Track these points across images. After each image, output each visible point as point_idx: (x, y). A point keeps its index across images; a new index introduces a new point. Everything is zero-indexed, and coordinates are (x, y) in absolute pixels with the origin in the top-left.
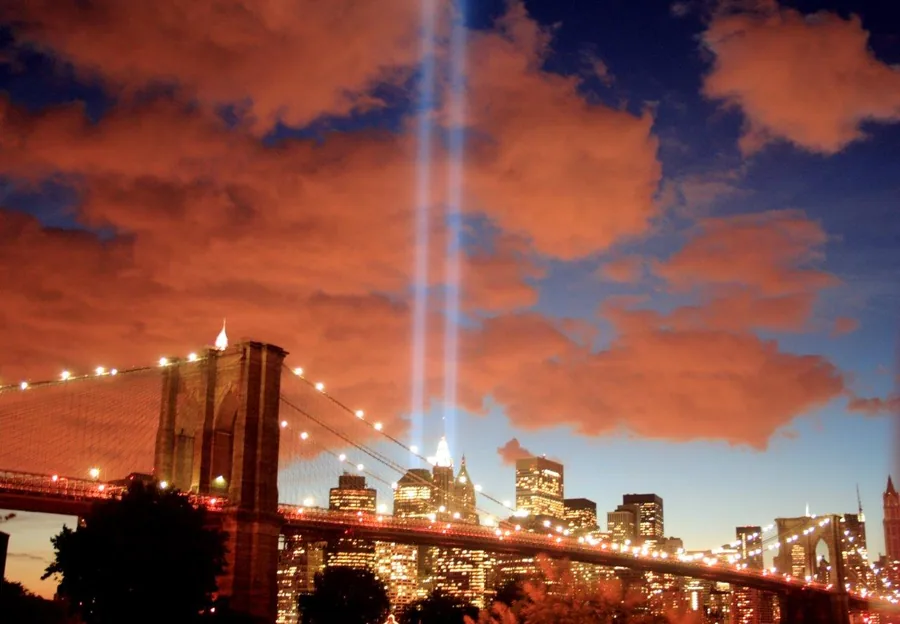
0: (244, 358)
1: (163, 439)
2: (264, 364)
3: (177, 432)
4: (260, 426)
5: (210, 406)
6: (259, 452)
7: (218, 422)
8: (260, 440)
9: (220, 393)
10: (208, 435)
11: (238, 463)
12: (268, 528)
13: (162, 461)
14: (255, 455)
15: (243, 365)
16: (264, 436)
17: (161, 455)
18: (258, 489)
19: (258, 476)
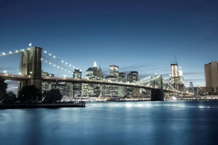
0: (34, 50)
1: (21, 65)
2: (38, 51)
3: (24, 64)
4: (37, 62)
5: (29, 59)
6: (37, 67)
7: (30, 62)
8: (37, 65)
9: (30, 56)
10: (28, 64)
11: (33, 69)
12: (39, 81)
13: (21, 69)
14: (36, 68)
15: (34, 51)
16: (38, 64)
17: (21, 68)
18: (37, 74)
19: (37, 71)
